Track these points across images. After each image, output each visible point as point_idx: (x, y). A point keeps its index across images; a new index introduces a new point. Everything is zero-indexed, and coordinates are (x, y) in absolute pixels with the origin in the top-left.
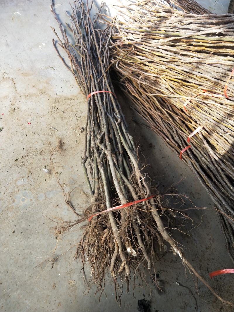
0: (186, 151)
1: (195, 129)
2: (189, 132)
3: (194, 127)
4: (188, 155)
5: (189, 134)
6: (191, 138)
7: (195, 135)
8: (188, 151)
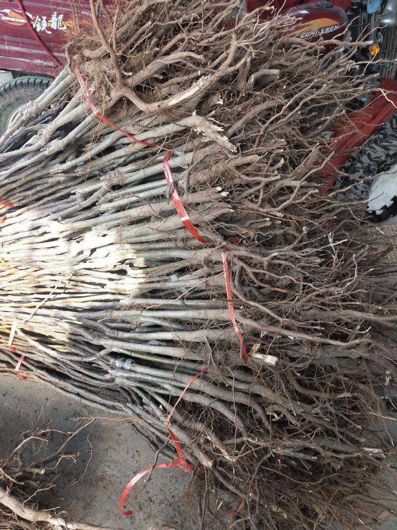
0: (22, 365)
1: (10, 329)
2: (6, 338)
3: (7, 328)
4: (28, 369)
5: (7, 342)
6: (12, 344)
7: (15, 337)
8: (25, 363)
